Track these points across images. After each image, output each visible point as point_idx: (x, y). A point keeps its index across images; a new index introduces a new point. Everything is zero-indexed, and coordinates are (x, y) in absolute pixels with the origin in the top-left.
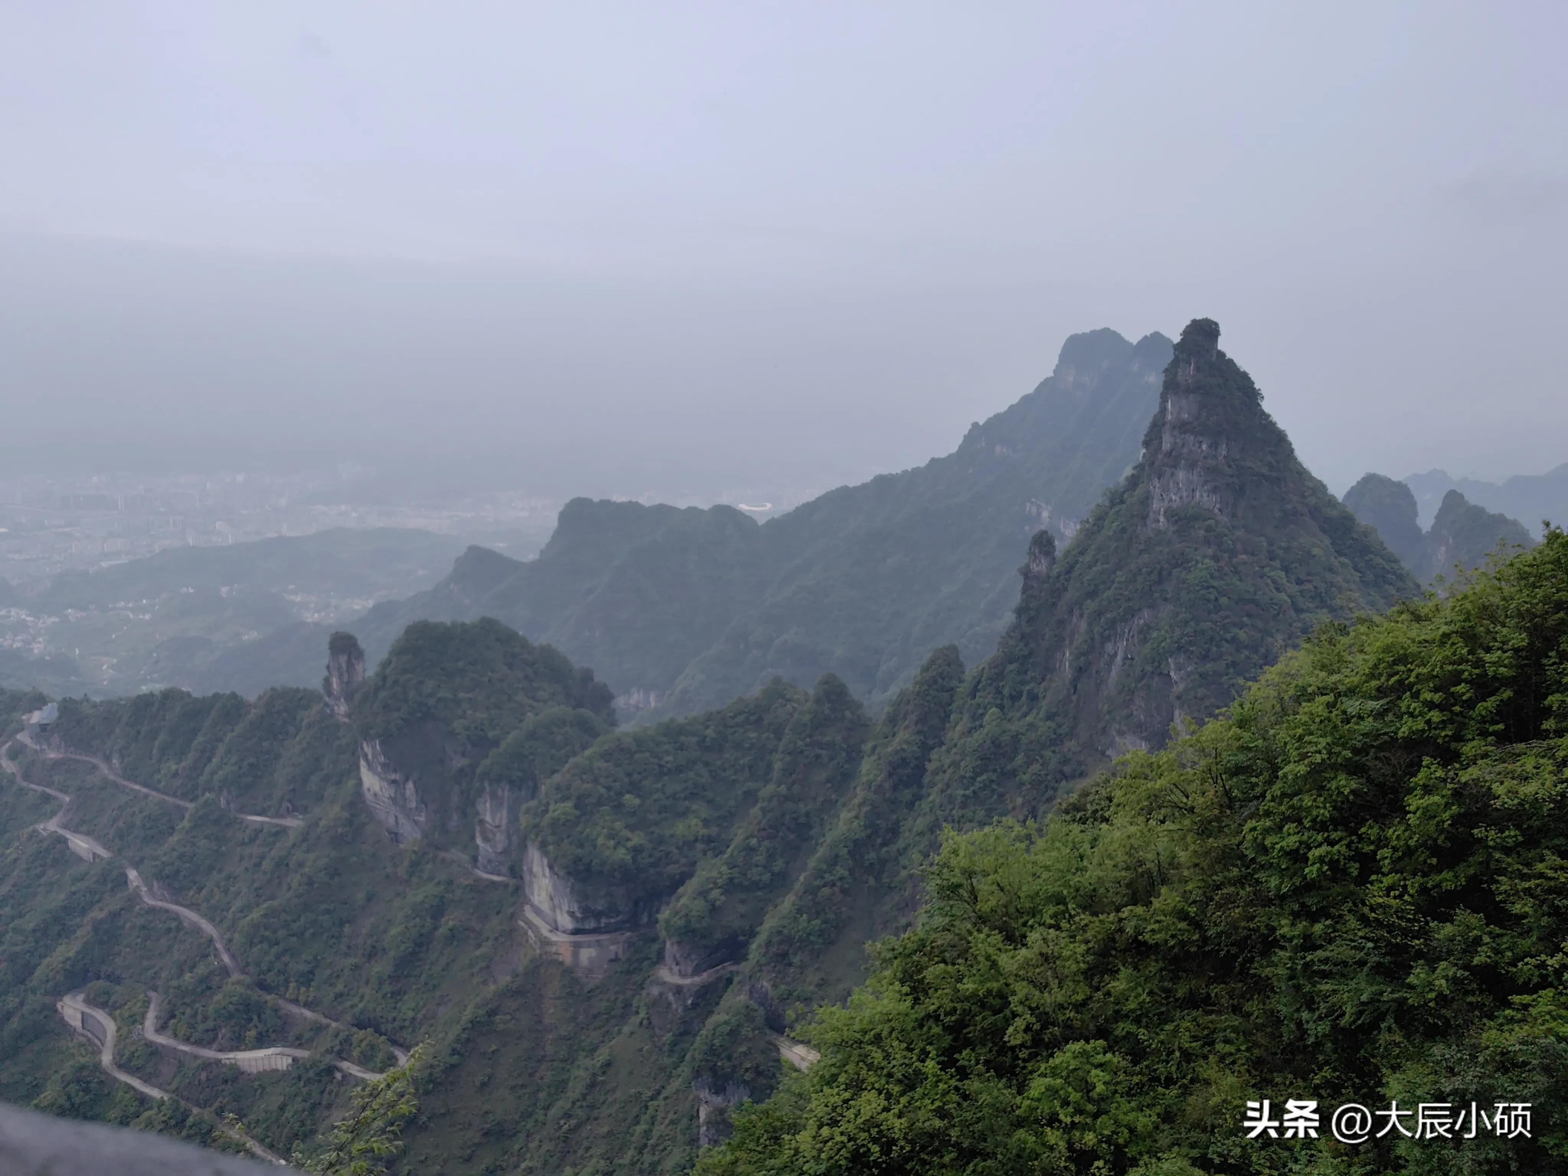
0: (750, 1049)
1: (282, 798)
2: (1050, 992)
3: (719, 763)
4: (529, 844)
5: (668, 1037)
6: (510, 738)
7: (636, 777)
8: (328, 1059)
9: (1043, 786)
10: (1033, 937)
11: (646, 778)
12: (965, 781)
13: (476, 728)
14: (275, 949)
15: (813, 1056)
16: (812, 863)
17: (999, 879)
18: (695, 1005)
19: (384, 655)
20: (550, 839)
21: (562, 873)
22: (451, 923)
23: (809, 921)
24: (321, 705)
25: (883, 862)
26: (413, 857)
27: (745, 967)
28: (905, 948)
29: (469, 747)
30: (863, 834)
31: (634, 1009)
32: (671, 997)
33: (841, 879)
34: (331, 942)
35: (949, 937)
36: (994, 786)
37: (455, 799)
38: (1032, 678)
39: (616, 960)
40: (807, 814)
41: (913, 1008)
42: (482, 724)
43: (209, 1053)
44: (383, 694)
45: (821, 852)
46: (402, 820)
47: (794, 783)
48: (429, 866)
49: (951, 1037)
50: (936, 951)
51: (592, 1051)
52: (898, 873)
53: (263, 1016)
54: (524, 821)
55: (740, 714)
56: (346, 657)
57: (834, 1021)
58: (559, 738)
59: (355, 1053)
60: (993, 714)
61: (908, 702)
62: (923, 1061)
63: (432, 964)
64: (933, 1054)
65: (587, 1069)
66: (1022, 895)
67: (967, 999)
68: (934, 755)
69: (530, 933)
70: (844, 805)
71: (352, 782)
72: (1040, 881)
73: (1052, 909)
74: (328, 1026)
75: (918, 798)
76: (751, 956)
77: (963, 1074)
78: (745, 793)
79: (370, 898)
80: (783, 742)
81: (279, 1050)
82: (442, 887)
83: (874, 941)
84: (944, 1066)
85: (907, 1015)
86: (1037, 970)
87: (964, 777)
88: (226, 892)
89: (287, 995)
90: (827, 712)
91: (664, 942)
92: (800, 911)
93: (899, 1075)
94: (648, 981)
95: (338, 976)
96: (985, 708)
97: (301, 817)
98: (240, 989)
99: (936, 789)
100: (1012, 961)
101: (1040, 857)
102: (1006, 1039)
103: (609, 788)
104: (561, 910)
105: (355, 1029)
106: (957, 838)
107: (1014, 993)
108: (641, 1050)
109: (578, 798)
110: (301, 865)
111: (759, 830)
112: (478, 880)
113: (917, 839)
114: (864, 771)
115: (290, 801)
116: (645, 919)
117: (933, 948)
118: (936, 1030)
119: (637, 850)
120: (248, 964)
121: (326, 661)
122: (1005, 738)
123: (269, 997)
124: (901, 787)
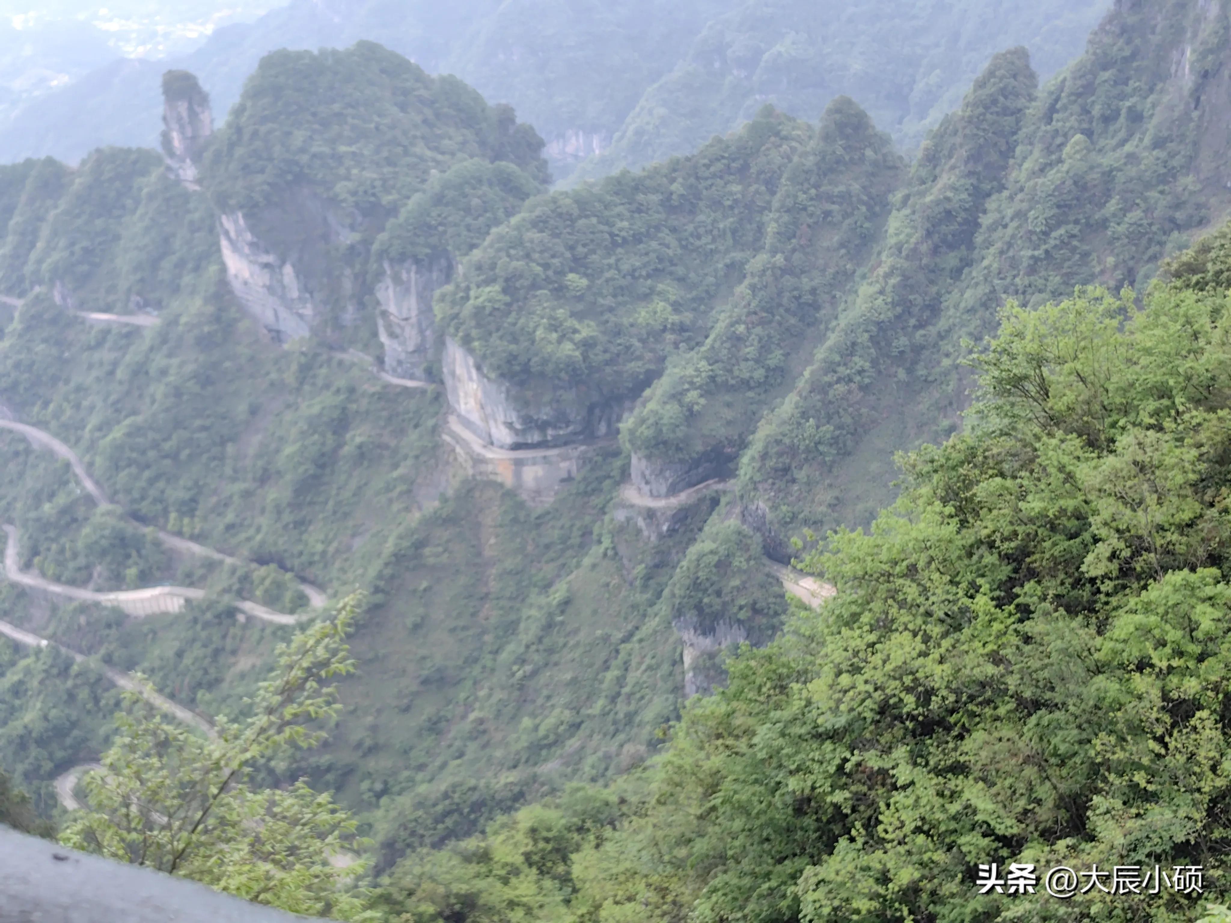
0: (744, 583)
1: (129, 290)
2: (1145, 510)
3: (690, 228)
4: (449, 340)
5: (640, 569)
6: (411, 203)
7: (580, 250)
8: (227, 599)
9: (1144, 241)
10: (1124, 441)
11: (594, 252)
12: (1034, 238)
13: (365, 192)
14: (147, 474)
15: (827, 591)
16: (821, 353)
17: (1079, 367)
18: (672, 531)
19: (234, 99)
20: (474, 333)
21: (493, 375)
22: (358, 440)
23: (818, 427)
24: (162, 169)
25: (918, 349)
26: (303, 360)
27: (734, 485)
28: (948, 459)
29: (359, 219)
30: (890, 314)
31: (595, 537)
32: (641, 523)
33: (860, 372)
34: (213, 464)
35: (1008, 443)
36: (1075, 243)
37: (348, 286)
38: (1135, 89)
39: (569, 479)
40: (813, 291)
41: (958, 533)
42: (374, 187)
43: (86, 595)
44: (239, 151)
45: (832, 339)
46: (284, 313)
47: (794, 250)
48: (324, 371)
49: (1010, 568)
50: (991, 462)
51: (546, 586)
52: (939, 363)
53: (144, 552)
54: (439, 310)
55: (718, 160)
56: (185, 105)
57: (855, 549)
58: (475, 202)
59: (258, 593)
60: (1076, 143)
61: (955, 133)
62: (972, 597)
63: (339, 488)
64: (985, 588)
65: (540, 608)
66: (1111, 388)
67: (1031, 520)
68: (991, 204)
69: (458, 449)
70: (864, 277)
71: (213, 268)
72: (1137, 368)
73: (1152, 405)
74: (221, 562)
75: (967, 263)
76: (742, 472)
77: (1025, 613)
78: (727, 266)
79: (254, 411)
80: (778, 196)
81: (166, 589)
82: (342, 397)
83: (906, 451)
84: (1000, 604)
85: (950, 541)
86: (1129, 483)
87: (1031, 232)
88: (77, 407)
89: (170, 526)
90: (840, 151)
91: (629, 457)
92: (805, 415)
93: (941, 615)
94: (611, 504)
95: (226, 505)
96: (1065, 135)
97: (156, 313)
98: (112, 521)
99: (992, 250)
100: (1095, 473)
101: (1138, 336)
102: (1083, 568)
103: (546, 266)
104: (496, 420)
105: (254, 565)
106: (1023, 315)
107: (1095, 512)
108: (607, 585)
109: (507, 280)
110: (164, 372)
111: (749, 314)
112: (387, 386)
113: (965, 317)
114: (891, 231)
115: (139, 294)
116: (603, 429)
117: (986, 458)
118: (990, 559)
119: (587, 345)
120: (116, 492)
121: (160, 109)
122: (1095, 176)
123: (148, 530)
124: (944, 249)
